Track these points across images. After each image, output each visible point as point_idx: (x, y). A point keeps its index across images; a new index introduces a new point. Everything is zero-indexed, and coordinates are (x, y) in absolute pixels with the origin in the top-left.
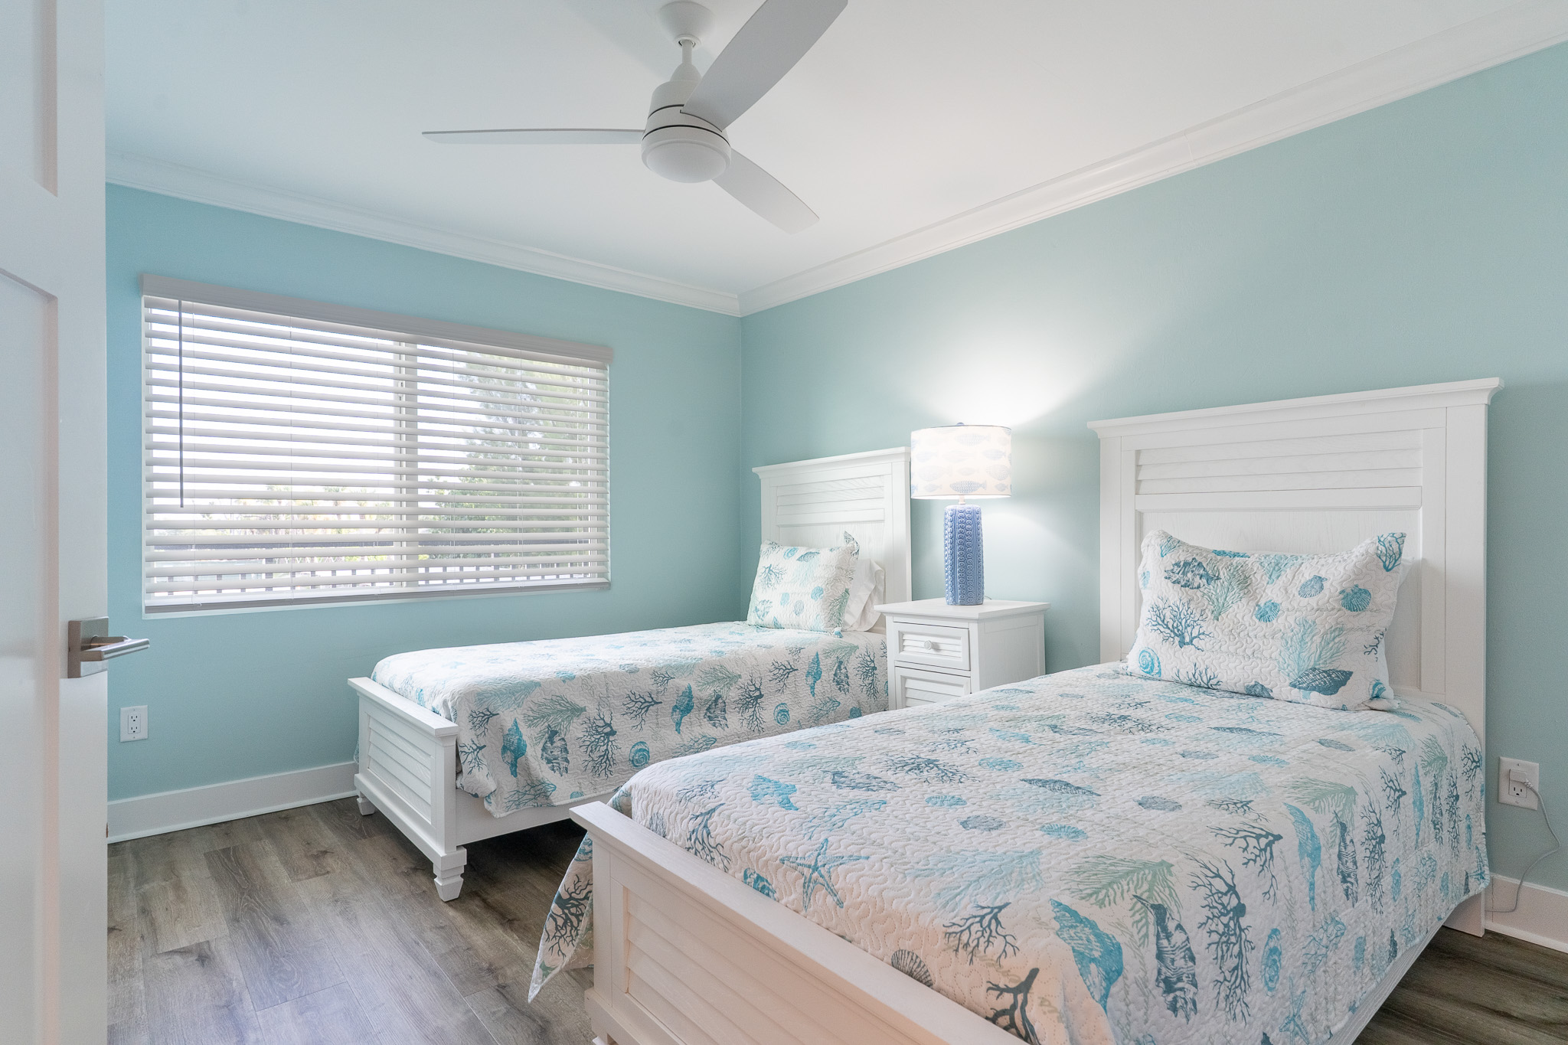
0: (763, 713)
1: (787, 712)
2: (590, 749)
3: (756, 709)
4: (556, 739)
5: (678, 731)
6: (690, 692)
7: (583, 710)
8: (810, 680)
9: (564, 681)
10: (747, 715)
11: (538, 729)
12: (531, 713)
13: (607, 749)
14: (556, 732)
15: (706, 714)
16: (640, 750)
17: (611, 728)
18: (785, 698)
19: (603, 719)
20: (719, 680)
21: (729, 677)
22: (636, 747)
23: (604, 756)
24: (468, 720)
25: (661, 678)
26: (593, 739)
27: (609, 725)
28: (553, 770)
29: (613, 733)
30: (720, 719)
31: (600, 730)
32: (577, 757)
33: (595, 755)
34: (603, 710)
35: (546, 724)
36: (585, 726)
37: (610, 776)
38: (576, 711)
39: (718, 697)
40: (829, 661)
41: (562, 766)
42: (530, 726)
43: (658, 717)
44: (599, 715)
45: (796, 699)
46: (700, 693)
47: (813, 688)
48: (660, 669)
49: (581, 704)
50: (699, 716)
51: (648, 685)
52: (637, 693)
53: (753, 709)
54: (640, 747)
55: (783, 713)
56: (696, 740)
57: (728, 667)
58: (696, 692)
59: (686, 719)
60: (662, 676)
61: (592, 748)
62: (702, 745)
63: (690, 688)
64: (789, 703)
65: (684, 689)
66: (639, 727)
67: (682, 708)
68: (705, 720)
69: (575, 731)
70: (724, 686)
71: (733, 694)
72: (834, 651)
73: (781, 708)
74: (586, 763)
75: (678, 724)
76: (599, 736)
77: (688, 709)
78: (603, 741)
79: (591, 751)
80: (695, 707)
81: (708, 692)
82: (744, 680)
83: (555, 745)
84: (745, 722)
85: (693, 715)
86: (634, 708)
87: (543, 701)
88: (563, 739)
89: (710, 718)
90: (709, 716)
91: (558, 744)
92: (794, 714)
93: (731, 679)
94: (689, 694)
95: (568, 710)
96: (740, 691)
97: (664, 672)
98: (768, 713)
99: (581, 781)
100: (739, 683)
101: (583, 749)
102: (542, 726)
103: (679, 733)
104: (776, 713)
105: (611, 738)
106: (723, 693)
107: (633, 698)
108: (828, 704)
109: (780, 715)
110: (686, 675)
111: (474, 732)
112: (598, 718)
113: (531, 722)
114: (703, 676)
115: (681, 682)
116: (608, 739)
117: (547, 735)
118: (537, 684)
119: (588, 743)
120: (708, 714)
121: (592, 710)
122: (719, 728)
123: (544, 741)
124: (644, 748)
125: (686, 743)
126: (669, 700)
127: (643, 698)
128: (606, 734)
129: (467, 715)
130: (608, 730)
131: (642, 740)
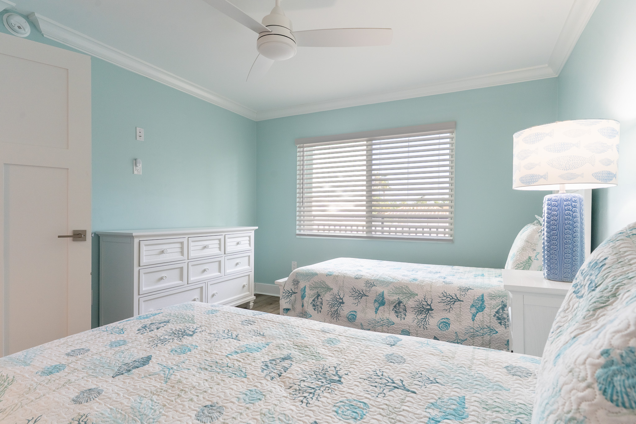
0: (431, 319)
1: (449, 324)
2: (331, 306)
3: (428, 316)
4: (319, 298)
5: (376, 312)
6: (383, 295)
7: (332, 289)
8: (474, 310)
9: (327, 276)
10: (419, 317)
11: (314, 292)
12: (312, 285)
13: (338, 309)
14: (320, 295)
15: (394, 309)
16: (353, 314)
17: (343, 300)
18: (451, 316)
19: (339, 296)
20: (403, 293)
21: (410, 294)
22: (352, 313)
23: (336, 311)
24: (292, 282)
25: (369, 285)
26: (333, 303)
27: (342, 299)
28: (315, 310)
29: (343, 303)
30: (402, 314)
31: (338, 300)
32: (325, 308)
33: (333, 310)
34: (340, 292)
35: (317, 291)
36: (332, 296)
37: (338, 321)
38: (329, 289)
39: (400, 303)
40: (493, 302)
41: (319, 309)
42: (311, 290)
43: (367, 302)
44: (338, 294)
45: (459, 319)
46: (389, 297)
47: (474, 315)
48: (372, 280)
49: (331, 287)
50: (390, 309)
51: (361, 286)
52: (356, 289)
53: (425, 315)
54: (353, 313)
55: (446, 324)
56: (382, 320)
57: (410, 288)
58: (386, 296)
59: (381, 308)
60: (370, 284)
61: (332, 306)
62: (385, 323)
63: (383, 293)
64: (452, 319)
65: (380, 293)
66: (357, 304)
67: (379, 302)
68: (393, 312)
69: (327, 297)
70: (406, 297)
71: (411, 303)
72: (500, 297)
73: (445, 321)
74: (328, 312)
75: (377, 309)
76: (336, 302)
77: (382, 303)
78: (337, 305)
79: (331, 307)
80: (386, 303)
81: (395, 298)
82: (420, 297)
83: (318, 300)
84: (417, 320)
85: (386, 307)
86: (355, 295)
87: (317, 281)
88: (322, 299)
89: (396, 312)
90: (395, 311)
91: (320, 300)
92: (454, 327)
93: (412, 295)
94: (382, 295)
95: (326, 288)
96: (416, 303)
97: (372, 282)
98: (434, 321)
99: (326, 318)
100: (415, 298)
101: (328, 305)
102: (315, 291)
103: (376, 313)
104: (439, 322)
105: (342, 305)
106: (404, 301)
107: (354, 290)
108: (485, 330)
109: (442, 324)
110: (384, 286)
111: (293, 286)
112: (337, 294)
113: (311, 288)
114: (394, 289)
115: (379, 289)
116: (340, 305)
117: (316, 295)
118: (316, 274)
119: (331, 304)
120: (395, 309)
121: (335, 291)
122: (399, 319)
123: (315, 297)
124: (355, 314)
125: (376, 319)
126: (372, 296)
127: (359, 291)
128: (340, 302)
129: (292, 280)
130: (341, 301)
131: (355, 310)
